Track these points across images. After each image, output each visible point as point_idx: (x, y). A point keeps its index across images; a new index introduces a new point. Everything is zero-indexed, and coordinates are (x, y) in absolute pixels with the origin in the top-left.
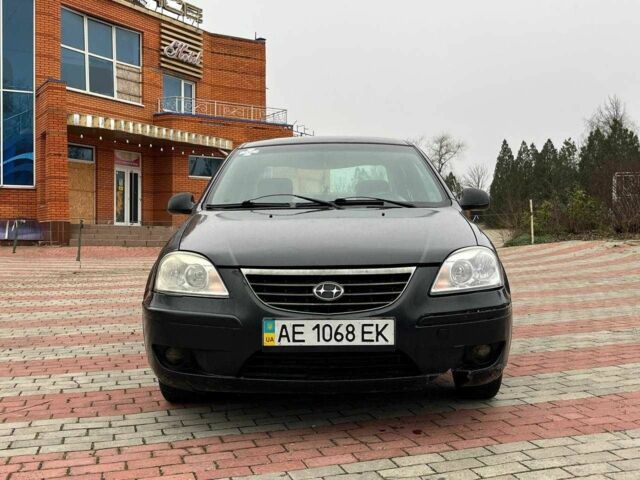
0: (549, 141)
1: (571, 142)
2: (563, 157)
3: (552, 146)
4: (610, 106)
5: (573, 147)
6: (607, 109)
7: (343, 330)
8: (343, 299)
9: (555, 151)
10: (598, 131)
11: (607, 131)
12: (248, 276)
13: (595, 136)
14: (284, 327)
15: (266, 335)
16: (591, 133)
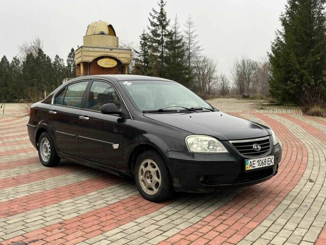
0: (5, 56)
1: (17, 58)
2: (13, 66)
3: (6, 60)
4: (35, 42)
5: (18, 61)
6: (34, 43)
7: (264, 162)
8: (261, 150)
9: (8, 62)
10: (31, 54)
11: (35, 55)
12: (233, 144)
13: (30, 56)
14: (251, 162)
15: (247, 166)
16: (28, 55)
